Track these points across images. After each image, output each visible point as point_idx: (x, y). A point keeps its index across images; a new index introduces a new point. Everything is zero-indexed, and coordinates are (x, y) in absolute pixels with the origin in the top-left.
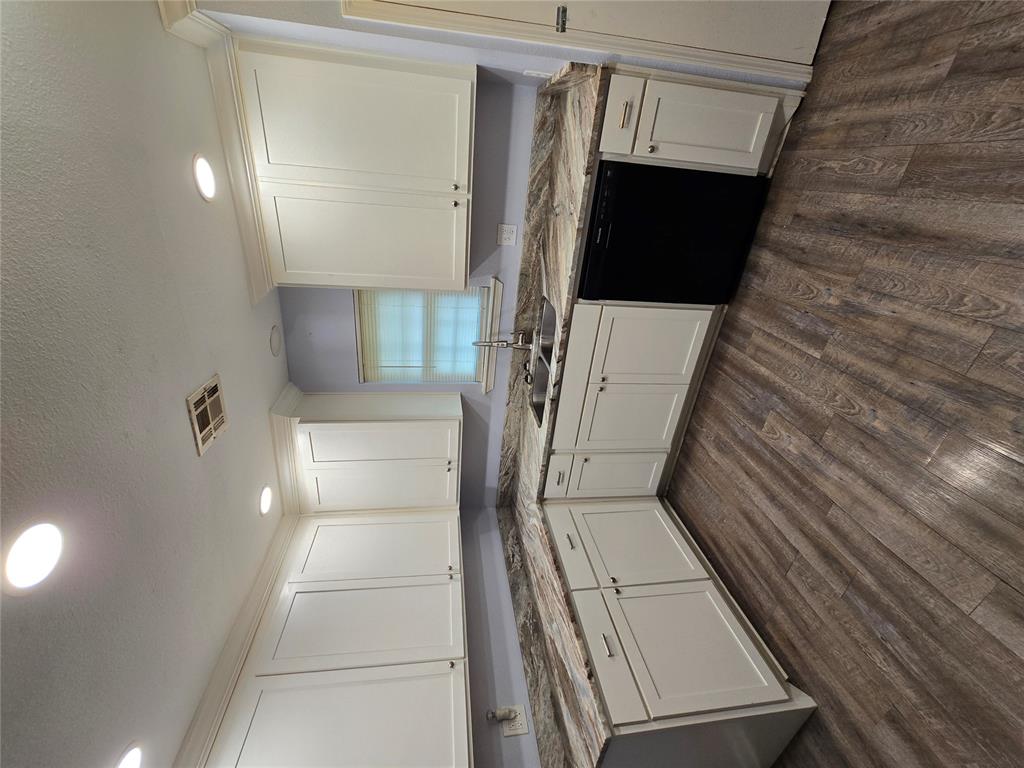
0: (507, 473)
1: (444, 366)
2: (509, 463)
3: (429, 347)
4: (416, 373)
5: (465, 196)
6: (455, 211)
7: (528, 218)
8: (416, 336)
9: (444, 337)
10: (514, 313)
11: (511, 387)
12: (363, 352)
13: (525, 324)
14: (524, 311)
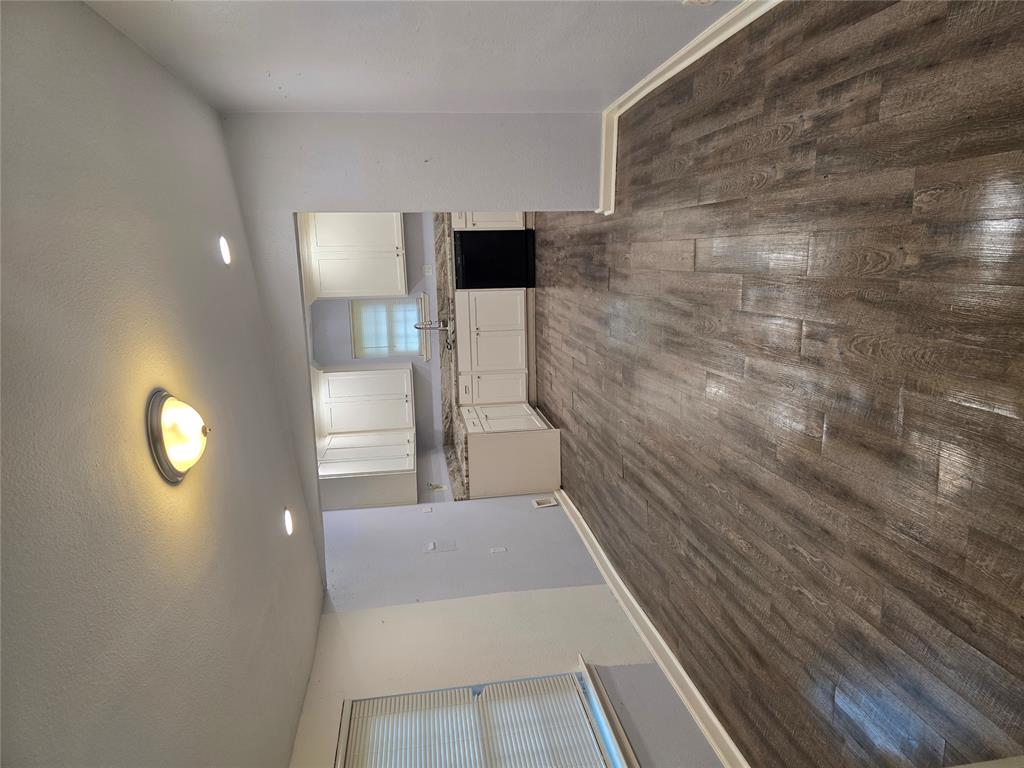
0: (447, 418)
1: (401, 347)
2: (447, 410)
3: (391, 336)
4: (385, 351)
5: (402, 252)
6: (397, 259)
7: (437, 260)
8: (384, 329)
9: (400, 329)
10: (437, 311)
11: (441, 356)
12: (355, 339)
13: (443, 317)
14: (442, 310)
